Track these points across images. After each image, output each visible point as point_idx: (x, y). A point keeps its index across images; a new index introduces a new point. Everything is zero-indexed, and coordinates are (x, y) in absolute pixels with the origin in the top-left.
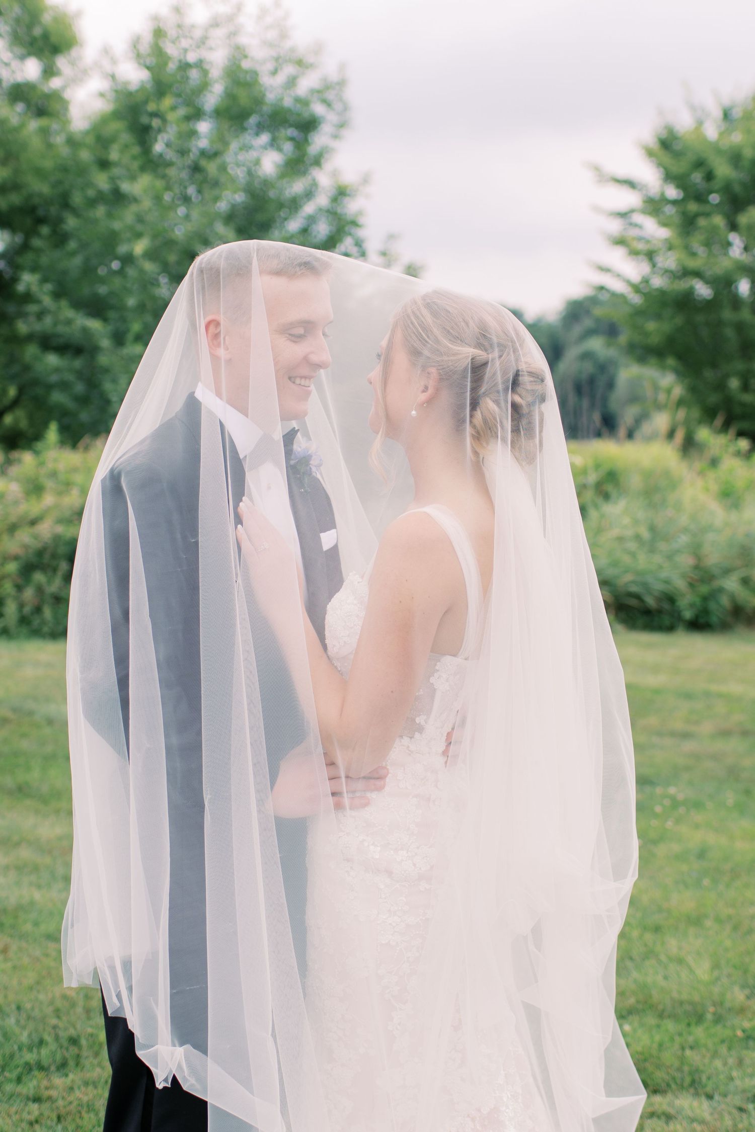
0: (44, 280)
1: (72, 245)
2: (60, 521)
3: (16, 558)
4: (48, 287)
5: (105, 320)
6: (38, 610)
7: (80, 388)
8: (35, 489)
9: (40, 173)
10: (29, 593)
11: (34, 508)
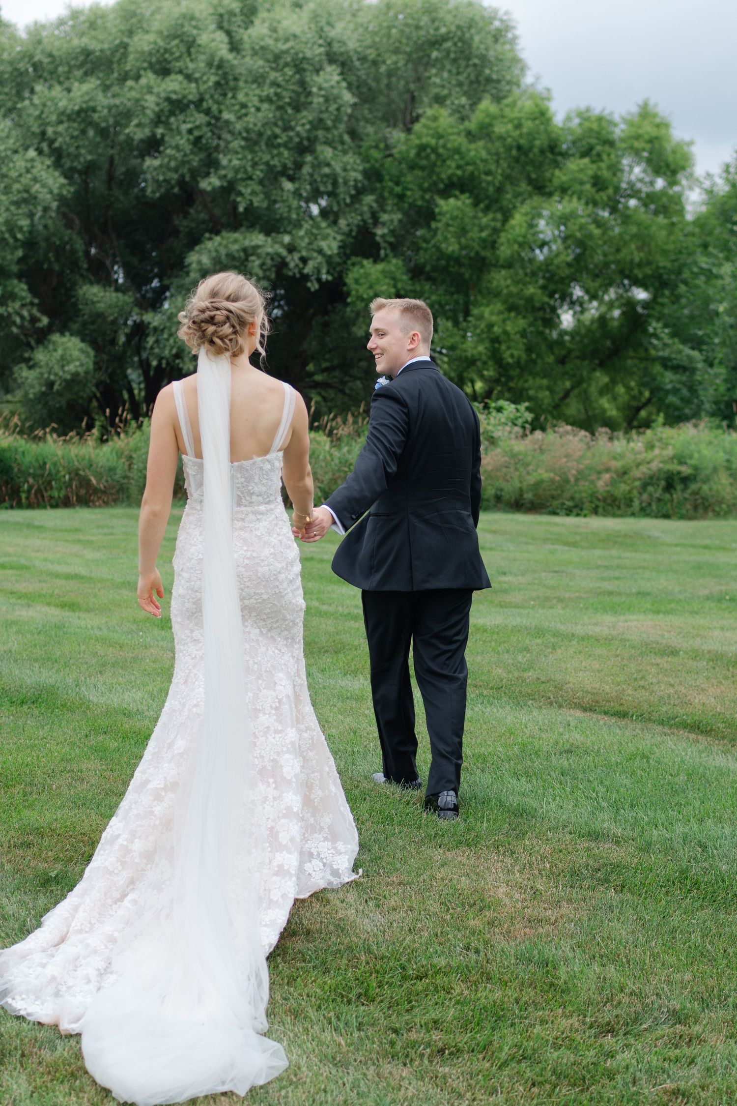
0: (666, 326)
1: (683, 301)
2: (662, 462)
3: (639, 479)
4: (667, 331)
5: (701, 351)
6: (650, 504)
7: (685, 392)
8: (650, 446)
9: (664, 252)
10: (645, 497)
11: (650, 455)
